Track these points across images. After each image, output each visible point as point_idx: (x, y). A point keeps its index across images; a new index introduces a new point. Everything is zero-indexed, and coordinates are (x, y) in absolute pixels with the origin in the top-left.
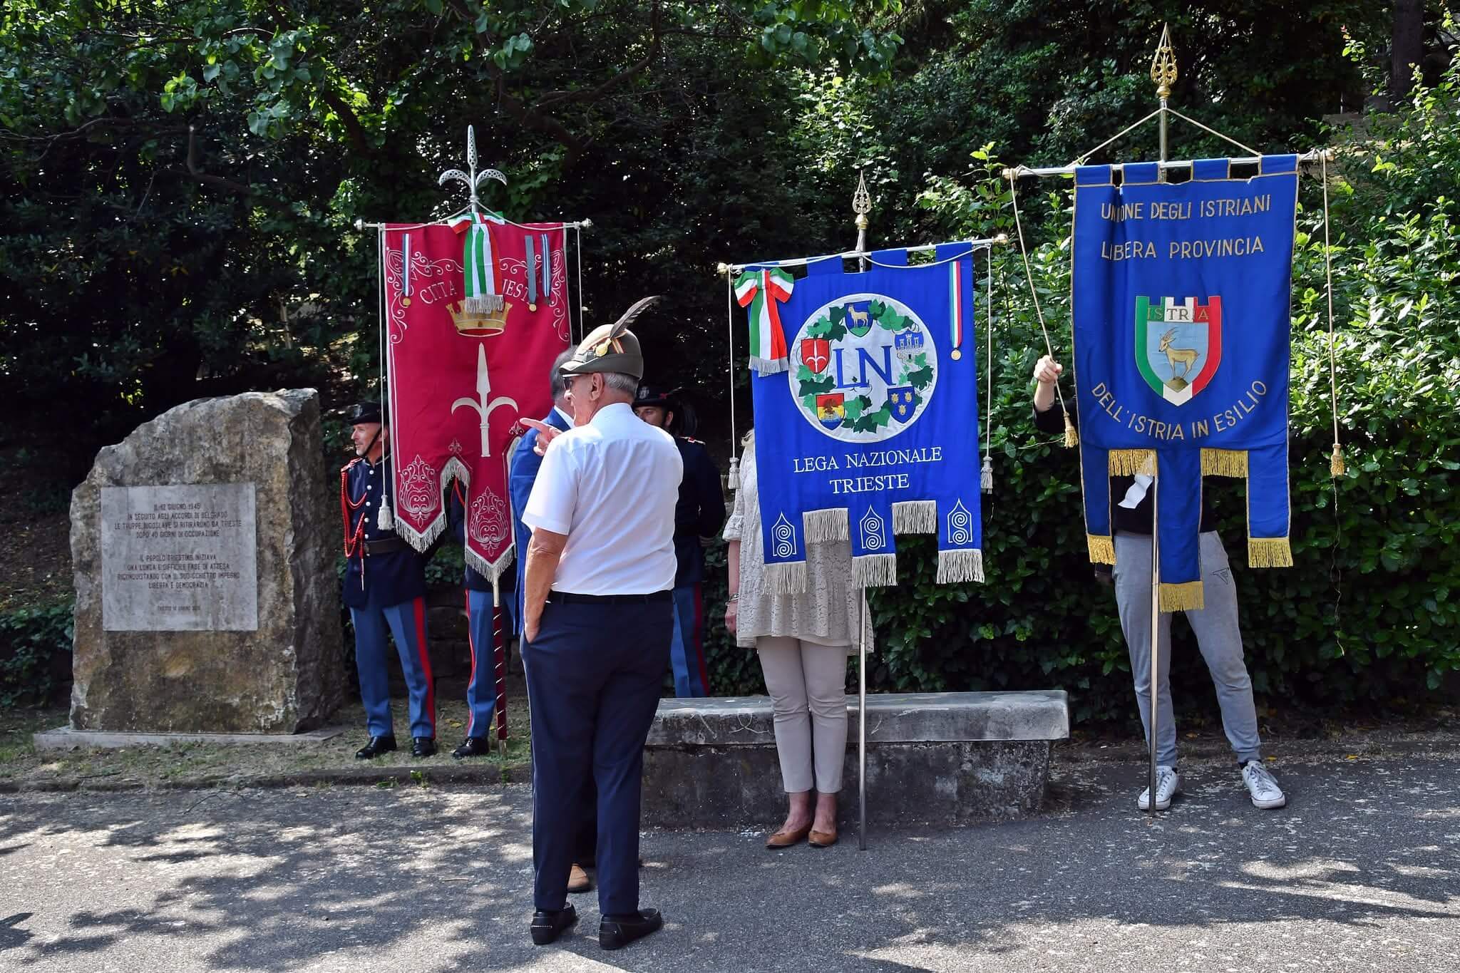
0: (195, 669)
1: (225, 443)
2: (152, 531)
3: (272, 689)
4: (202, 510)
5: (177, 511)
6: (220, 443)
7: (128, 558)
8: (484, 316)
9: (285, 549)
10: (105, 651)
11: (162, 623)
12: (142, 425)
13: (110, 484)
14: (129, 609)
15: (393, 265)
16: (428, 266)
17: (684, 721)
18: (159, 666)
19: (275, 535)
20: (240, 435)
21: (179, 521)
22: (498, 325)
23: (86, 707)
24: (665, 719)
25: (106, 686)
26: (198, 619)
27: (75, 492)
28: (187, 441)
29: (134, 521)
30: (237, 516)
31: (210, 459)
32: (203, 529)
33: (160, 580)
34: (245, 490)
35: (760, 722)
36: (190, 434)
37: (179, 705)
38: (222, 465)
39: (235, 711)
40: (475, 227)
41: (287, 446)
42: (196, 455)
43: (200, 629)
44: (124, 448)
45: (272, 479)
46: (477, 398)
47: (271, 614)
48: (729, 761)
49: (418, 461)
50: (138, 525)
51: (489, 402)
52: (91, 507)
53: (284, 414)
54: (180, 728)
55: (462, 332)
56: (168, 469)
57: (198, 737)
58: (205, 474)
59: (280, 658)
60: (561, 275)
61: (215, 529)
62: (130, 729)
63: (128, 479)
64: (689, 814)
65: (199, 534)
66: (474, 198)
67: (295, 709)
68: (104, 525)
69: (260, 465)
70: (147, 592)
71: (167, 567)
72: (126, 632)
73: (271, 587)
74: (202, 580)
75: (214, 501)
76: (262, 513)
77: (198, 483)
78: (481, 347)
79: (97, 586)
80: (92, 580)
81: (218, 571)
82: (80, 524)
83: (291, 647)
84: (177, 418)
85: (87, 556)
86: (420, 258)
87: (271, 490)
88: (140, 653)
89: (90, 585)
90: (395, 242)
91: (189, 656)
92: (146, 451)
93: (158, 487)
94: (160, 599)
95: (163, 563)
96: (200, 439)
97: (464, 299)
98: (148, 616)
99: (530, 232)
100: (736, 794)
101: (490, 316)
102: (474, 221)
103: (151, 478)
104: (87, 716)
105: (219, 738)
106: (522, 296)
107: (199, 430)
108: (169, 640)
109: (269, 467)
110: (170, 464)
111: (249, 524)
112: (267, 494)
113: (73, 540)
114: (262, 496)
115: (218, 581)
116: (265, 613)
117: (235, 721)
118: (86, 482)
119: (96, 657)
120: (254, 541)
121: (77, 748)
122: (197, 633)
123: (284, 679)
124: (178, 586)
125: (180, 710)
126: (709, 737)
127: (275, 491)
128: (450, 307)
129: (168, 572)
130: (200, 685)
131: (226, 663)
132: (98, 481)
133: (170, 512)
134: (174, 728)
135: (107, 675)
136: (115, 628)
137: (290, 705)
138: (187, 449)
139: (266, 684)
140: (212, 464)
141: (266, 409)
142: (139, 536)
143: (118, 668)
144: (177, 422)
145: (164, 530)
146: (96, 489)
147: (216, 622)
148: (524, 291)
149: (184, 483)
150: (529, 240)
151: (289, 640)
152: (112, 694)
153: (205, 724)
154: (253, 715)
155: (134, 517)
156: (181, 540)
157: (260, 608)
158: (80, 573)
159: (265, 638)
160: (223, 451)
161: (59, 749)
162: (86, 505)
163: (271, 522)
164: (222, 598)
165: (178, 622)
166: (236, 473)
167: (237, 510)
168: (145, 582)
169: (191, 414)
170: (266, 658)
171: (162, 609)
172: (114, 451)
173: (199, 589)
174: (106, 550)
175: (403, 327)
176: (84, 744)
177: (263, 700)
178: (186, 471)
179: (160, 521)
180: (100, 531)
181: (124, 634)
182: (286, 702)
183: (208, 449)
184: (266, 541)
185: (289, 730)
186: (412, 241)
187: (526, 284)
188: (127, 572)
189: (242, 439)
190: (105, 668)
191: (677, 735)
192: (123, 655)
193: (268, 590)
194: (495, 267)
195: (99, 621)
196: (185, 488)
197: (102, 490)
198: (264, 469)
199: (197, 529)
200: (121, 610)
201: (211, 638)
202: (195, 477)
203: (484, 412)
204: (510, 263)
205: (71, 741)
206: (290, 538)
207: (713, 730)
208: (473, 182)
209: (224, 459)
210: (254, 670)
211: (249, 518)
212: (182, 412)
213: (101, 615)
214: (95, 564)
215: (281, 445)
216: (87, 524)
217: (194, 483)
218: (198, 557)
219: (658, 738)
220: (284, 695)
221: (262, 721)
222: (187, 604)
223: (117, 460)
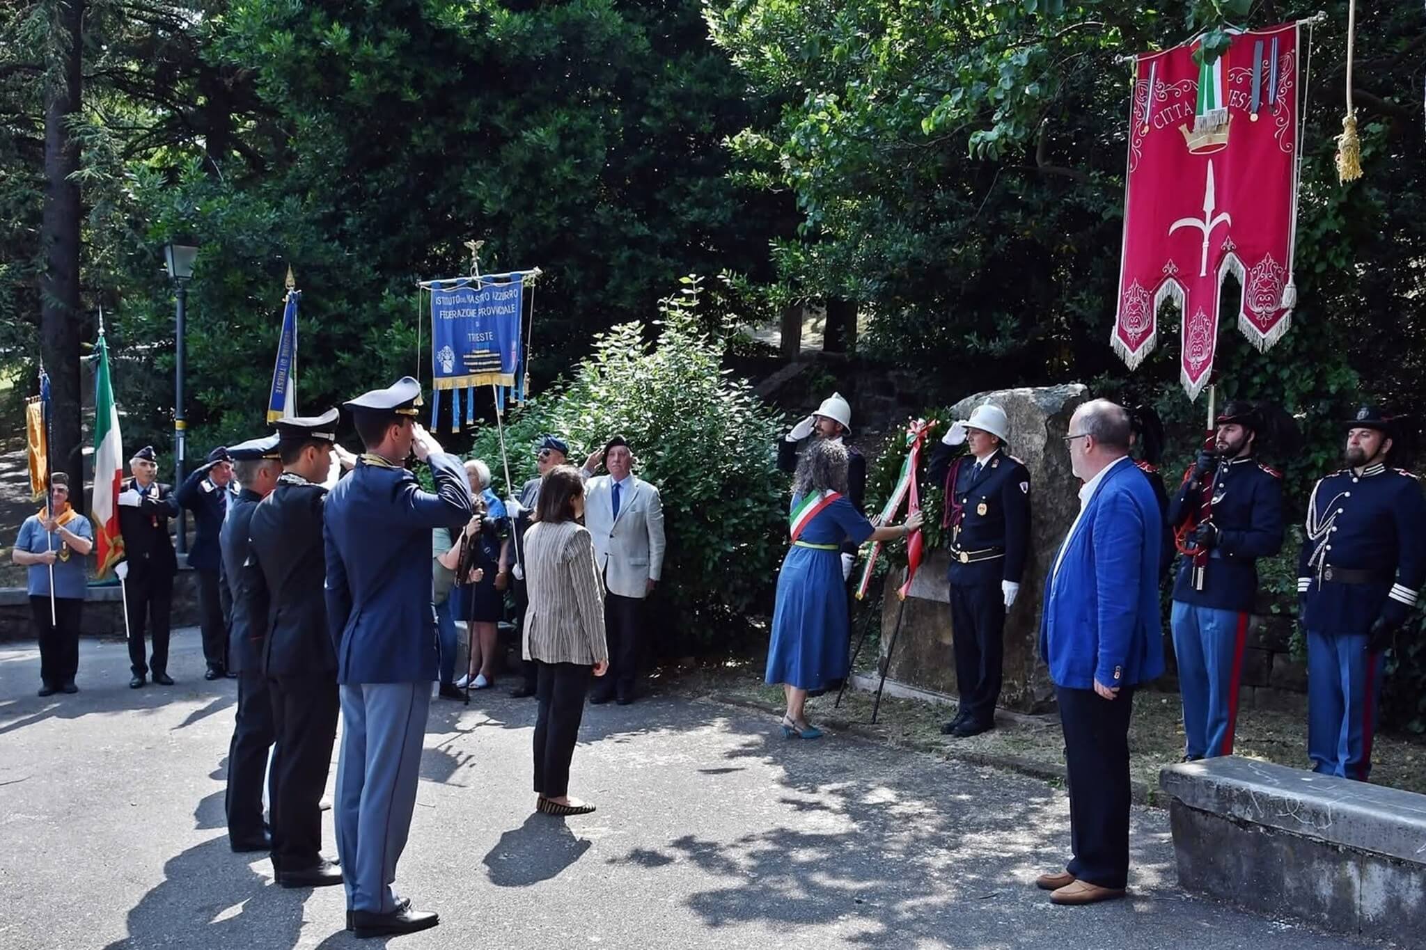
3: (1016, 669)
8: (1212, 131)
14: (921, 579)
15: (1139, 95)
16: (1165, 92)
17: (1235, 793)
18: (937, 632)
22: (1224, 139)
24: (1218, 786)
25: (901, 643)
35: (1306, 812)
46: (1202, 216)
48: (1275, 845)
49: (1135, 285)
51: (1213, 219)
53: (1043, 412)
54: (948, 690)
55: (1193, 151)
59: (1023, 642)
60: (1288, 80)
62: (914, 684)
64: (1234, 888)
67: (1032, 691)
72: (917, 598)
78: (1210, 163)
86: (1161, 84)
88: (926, 618)
90: (1144, 72)
97: (1196, 117)
98: (933, 587)
99: (1261, 38)
100: (1279, 880)
101: (1216, 131)
106: (1244, 106)
123: (1025, 662)
126: (1256, 816)
128: (1184, 128)
134: (943, 690)
135: (902, 634)
137: (1028, 687)
141: (1029, 405)
143: (910, 629)
148: (1246, 100)
150: (1258, 47)
152: (905, 651)
159: (1014, 622)
175: (1138, 155)
181: (916, 600)
182: (1025, 684)
185: (1025, 710)
186: (1157, 69)
187: (1250, 93)
190: (901, 628)
191: (1227, 805)
192: (914, 618)
194: (1224, 79)
203: (1207, 229)
204: (1237, 73)
207: (1261, 808)
215: (1039, 442)
219: (1210, 804)
220: (1025, 678)
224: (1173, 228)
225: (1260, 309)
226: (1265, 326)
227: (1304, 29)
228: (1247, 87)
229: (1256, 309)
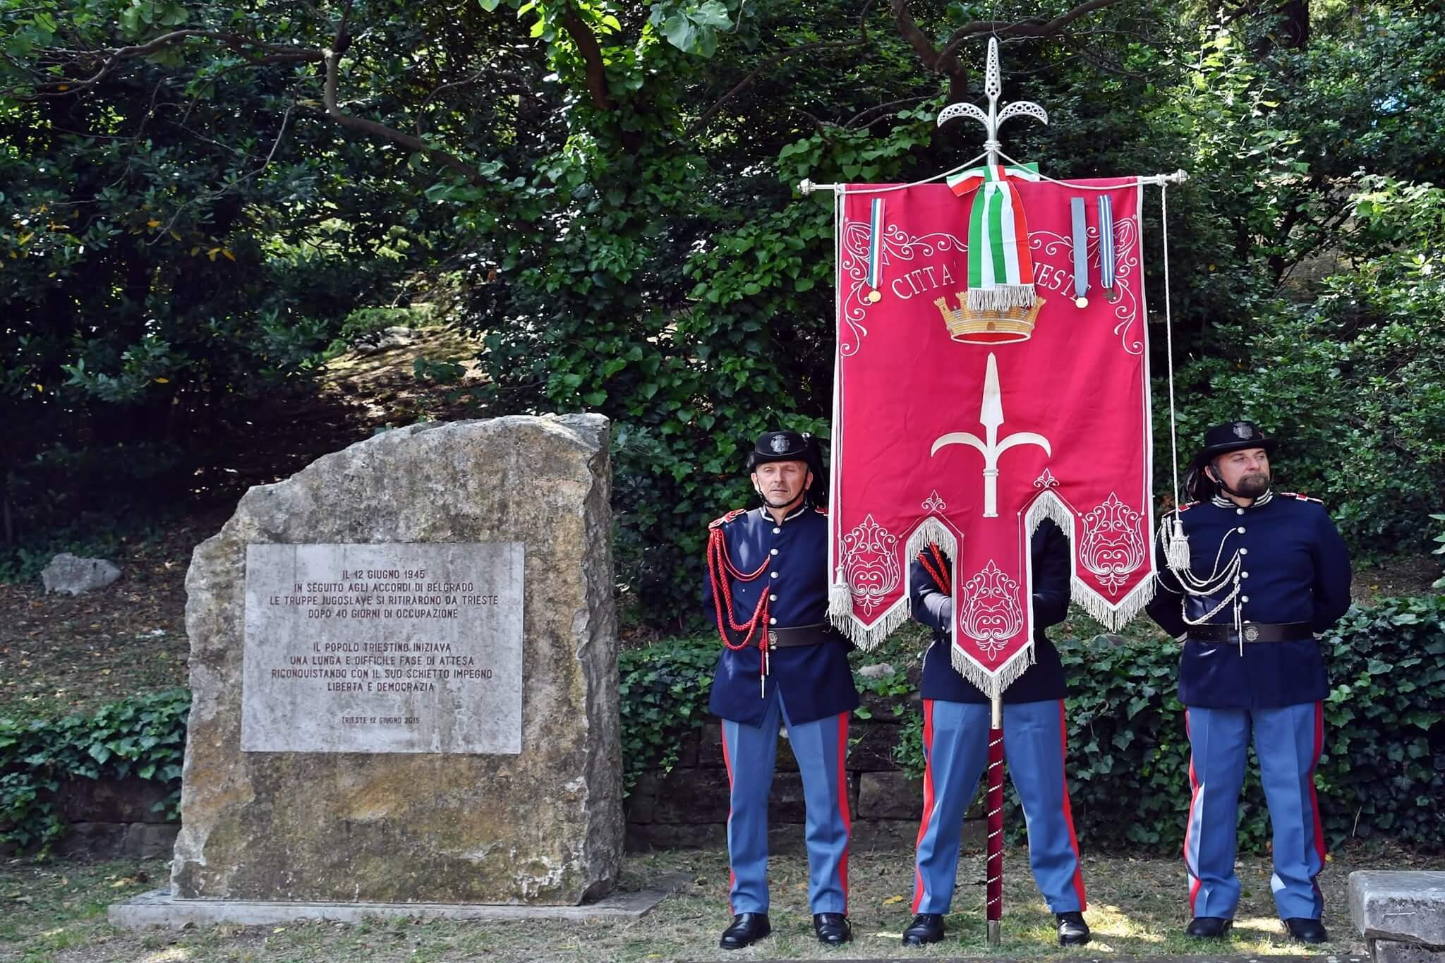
0: (406, 808)
1: (472, 485)
2: (336, 608)
3: (544, 839)
4: (428, 580)
5: (383, 581)
6: (464, 486)
7: (291, 646)
8: (998, 314)
9: (574, 638)
10: (242, 781)
11: (350, 741)
12: (325, 457)
13: (265, 539)
14: (290, 720)
15: (853, 244)
16: (906, 245)
18: (340, 802)
19: (556, 618)
20: (500, 475)
21: (386, 595)
22: (1023, 328)
23: (203, 863)
25: (243, 832)
26: (415, 736)
27: (198, 551)
28: (404, 482)
29: (305, 593)
30: (490, 590)
31: (445, 507)
32: (429, 607)
33: (349, 678)
34: (507, 554)
36: (409, 472)
37: (375, 861)
38: (467, 516)
39: (477, 871)
40: (989, 188)
41: (583, 492)
42: (419, 503)
43: (416, 750)
44: (292, 489)
45: (555, 538)
46: (981, 433)
47: (546, 730)
49: (870, 523)
50: (309, 599)
51: (1000, 438)
52: (228, 572)
53: (580, 448)
54: (377, 895)
55: (958, 337)
56: (369, 520)
57: (413, 909)
58: (434, 528)
59: (560, 794)
60: (1130, 256)
61: (451, 607)
62: (282, 897)
63: (297, 533)
65: (420, 614)
66: (992, 145)
67: (583, 869)
68: (250, 598)
69: (536, 517)
70: (325, 697)
71: (363, 661)
72: (283, 754)
73: (547, 693)
74: (425, 680)
75: (451, 567)
76: (535, 586)
77: (423, 541)
78: (992, 359)
79: (233, 686)
80: (224, 678)
81: (453, 668)
82: (206, 596)
83: (581, 779)
84: (387, 449)
85: (216, 642)
86: (896, 233)
87: (553, 554)
88: (308, 784)
89: (220, 685)
90: (860, 210)
91: (396, 790)
92: (331, 495)
93: (351, 546)
94: (348, 705)
95: (356, 654)
96: (428, 478)
97: (965, 290)
98: (326, 731)
99: (1079, 193)
101: (1008, 315)
102: (988, 178)
103: (339, 532)
104: (204, 877)
105: (452, 911)
106: (1062, 287)
107: (427, 466)
108: (361, 766)
109: (550, 521)
110: (373, 513)
111: (513, 602)
112: (544, 560)
113: (191, 619)
114: (536, 562)
115: (453, 682)
116: (534, 730)
117: (476, 885)
118: (220, 535)
119: (226, 791)
120: (520, 626)
121: (190, 926)
122: (412, 757)
123: (566, 826)
124: (381, 688)
125: (376, 869)
127: (560, 555)
128: (941, 303)
129: (363, 668)
130: (415, 832)
131: (462, 801)
132: (241, 535)
133: (372, 583)
134: (362, 896)
135: (244, 817)
136: (262, 746)
137: (575, 863)
138: (403, 492)
139: (534, 832)
140: (448, 514)
141: (548, 439)
142: (312, 614)
143: (265, 806)
144: (388, 454)
145: (358, 607)
146: (239, 548)
147: (447, 739)
148: (1065, 280)
149: (398, 541)
150: (1078, 206)
151: (577, 768)
152: (250, 845)
153: (421, 889)
154: (508, 878)
155: (305, 587)
156: (390, 622)
157: (526, 722)
158: (202, 667)
159: (535, 764)
160: (468, 497)
161: (158, 927)
162: (219, 569)
163: (550, 600)
164: (459, 707)
165: (377, 740)
166: (491, 528)
167: (490, 582)
168: (321, 682)
169: (411, 442)
170: (535, 794)
171: (349, 721)
172: (271, 493)
173: (419, 692)
174: (252, 636)
175: (860, 332)
176: (203, 919)
177: (526, 854)
178: (402, 524)
179: (353, 595)
180: (242, 607)
181: (279, 756)
182: (567, 859)
183: (442, 494)
184: (541, 626)
185: (570, 899)
186: (886, 209)
187: (1071, 270)
188: (290, 667)
189: (503, 481)
190: (240, 807)
192: (277, 787)
193: (541, 696)
194: (1021, 243)
195: (236, 735)
196: (399, 548)
197: (250, 548)
198: (541, 523)
199: (418, 607)
200: (274, 721)
201: (438, 764)
202: (416, 533)
203: (991, 452)
204: (1046, 239)
205: (178, 914)
206: (582, 623)
208: (992, 122)
209: (470, 509)
210: (514, 812)
211: (511, 592)
212: (396, 440)
213: (239, 729)
214: (231, 654)
215: (573, 491)
216: (218, 597)
217: (414, 541)
218: (418, 647)
220: (564, 848)
221: (525, 885)
222: (395, 714)
223: (278, 506)
224: (937, 445)
225: (1105, 571)
226: (1114, 593)
227: (1151, 190)
228: (1065, 261)
229: (1098, 571)
